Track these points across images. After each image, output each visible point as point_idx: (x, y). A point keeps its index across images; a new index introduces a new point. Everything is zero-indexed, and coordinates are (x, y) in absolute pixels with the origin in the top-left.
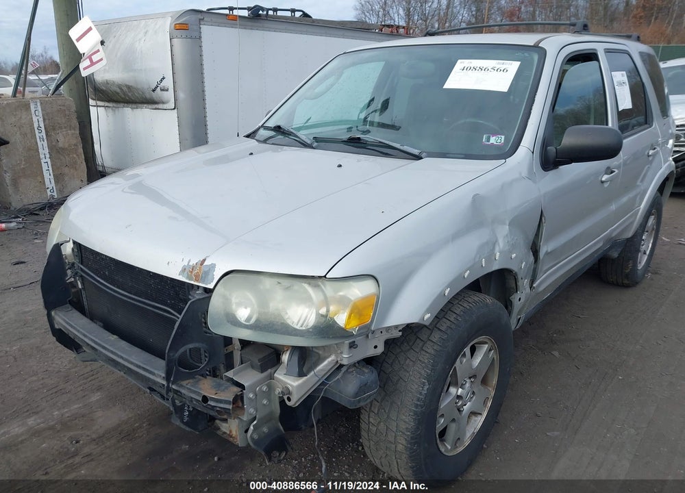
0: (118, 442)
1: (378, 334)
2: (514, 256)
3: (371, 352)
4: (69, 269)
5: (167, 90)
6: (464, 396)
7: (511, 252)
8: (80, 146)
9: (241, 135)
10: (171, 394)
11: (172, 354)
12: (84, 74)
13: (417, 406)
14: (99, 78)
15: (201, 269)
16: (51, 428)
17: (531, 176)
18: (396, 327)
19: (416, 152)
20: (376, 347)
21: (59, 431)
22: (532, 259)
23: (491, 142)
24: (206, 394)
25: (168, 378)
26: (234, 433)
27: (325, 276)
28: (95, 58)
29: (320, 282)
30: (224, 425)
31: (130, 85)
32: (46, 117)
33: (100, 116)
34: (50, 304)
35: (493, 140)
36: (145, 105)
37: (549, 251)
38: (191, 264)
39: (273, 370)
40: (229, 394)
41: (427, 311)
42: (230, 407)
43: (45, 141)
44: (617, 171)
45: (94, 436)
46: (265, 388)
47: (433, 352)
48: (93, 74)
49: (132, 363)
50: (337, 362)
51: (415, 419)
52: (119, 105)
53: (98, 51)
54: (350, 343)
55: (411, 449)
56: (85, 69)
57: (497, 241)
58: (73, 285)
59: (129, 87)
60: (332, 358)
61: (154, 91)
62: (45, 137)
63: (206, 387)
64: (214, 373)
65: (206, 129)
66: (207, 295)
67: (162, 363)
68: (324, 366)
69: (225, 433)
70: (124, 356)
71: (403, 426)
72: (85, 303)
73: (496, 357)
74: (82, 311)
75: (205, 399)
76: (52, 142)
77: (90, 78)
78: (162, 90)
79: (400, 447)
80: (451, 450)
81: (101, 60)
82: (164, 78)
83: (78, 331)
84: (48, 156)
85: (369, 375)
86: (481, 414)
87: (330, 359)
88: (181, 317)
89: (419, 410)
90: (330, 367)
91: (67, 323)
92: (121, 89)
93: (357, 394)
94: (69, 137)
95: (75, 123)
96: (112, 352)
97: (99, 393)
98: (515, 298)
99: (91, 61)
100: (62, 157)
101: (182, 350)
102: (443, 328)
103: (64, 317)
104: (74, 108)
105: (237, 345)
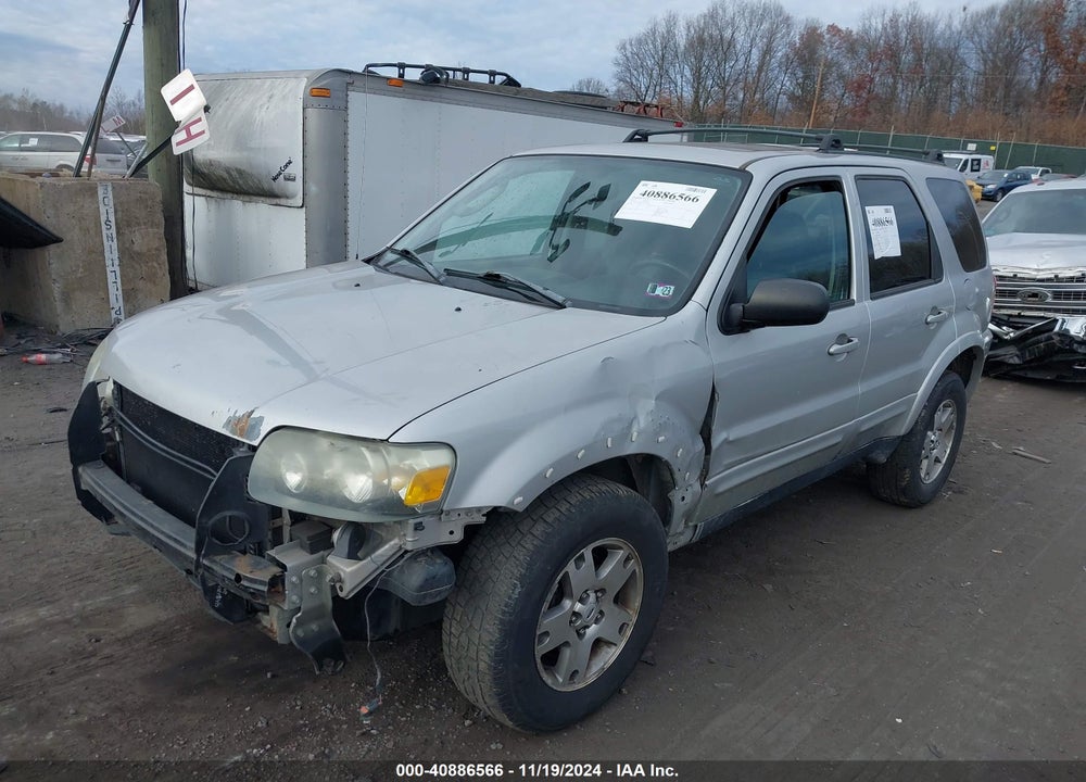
0: (150, 645)
1: (454, 517)
2: (661, 439)
3: (446, 539)
4: (106, 415)
5: (294, 180)
6: (585, 615)
7: (657, 434)
8: (164, 252)
9: (361, 258)
10: (201, 571)
11: (204, 521)
12: (177, 151)
13: (504, 613)
14: (199, 156)
15: (247, 422)
16: (67, 622)
17: (700, 339)
18: (479, 509)
19: (560, 299)
20: (452, 533)
21: (75, 627)
22: (700, 445)
23: (657, 293)
24: (240, 572)
25: (198, 551)
26: (275, 627)
27: (387, 440)
28: (194, 130)
29: (381, 447)
30: (266, 617)
31: (242, 168)
32: (119, 208)
33: (197, 208)
34: (77, 459)
35: (659, 291)
36: (262, 199)
37: (731, 439)
38: (237, 415)
39: (326, 553)
40: (266, 574)
41: (519, 494)
42: (265, 589)
43: (115, 240)
44: (856, 340)
45: (119, 636)
46: (312, 573)
47: (531, 547)
48: (192, 150)
49: (163, 533)
50: (400, 548)
51: (500, 630)
52: (225, 196)
53: (200, 120)
54: (416, 524)
55: (495, 668)
56: (178, 144)
57: (635, 417)
58: (110, 437)
59: (240, 172)
60: (396, 541)
61: (275, 179)
62: (115, 235)
63: (243, 565)
64: (260, 552)
65: (346, 239)
66: (251, 454)
67: (192, 533)
68: (385, 551)
69: (266, 627)
70: (156, 525)
71: (486, 638)
72: (123, 461)
73: (639, 571)
74: (118, 470)
75: (238, 578)
76: (124, 243)
77: (187, 157)
78: (286, 179)
79: (483, 666)
80: (563, 685)
81: (203, 132)
82: (290, 162)
83: (107, 492)
84: (117, 262)
85: (442, 567)
86: (615, 645)
87: (392, 543)
88: (218, 475)
89: (507, 618)
90: (391, 553)
91: (96, 483)
92: (228, 173)
93: (421, 588)
94: (150, 238)
95: (160, 218)
96: (142, 519)
97: (136, 586)
98: (676, 496)
99: (188, 132)
100: (137, 266)
101: (217, 517)
102: (549, 520)
103: (93, 476)
104: (159, 198)
105: (287, 518)
